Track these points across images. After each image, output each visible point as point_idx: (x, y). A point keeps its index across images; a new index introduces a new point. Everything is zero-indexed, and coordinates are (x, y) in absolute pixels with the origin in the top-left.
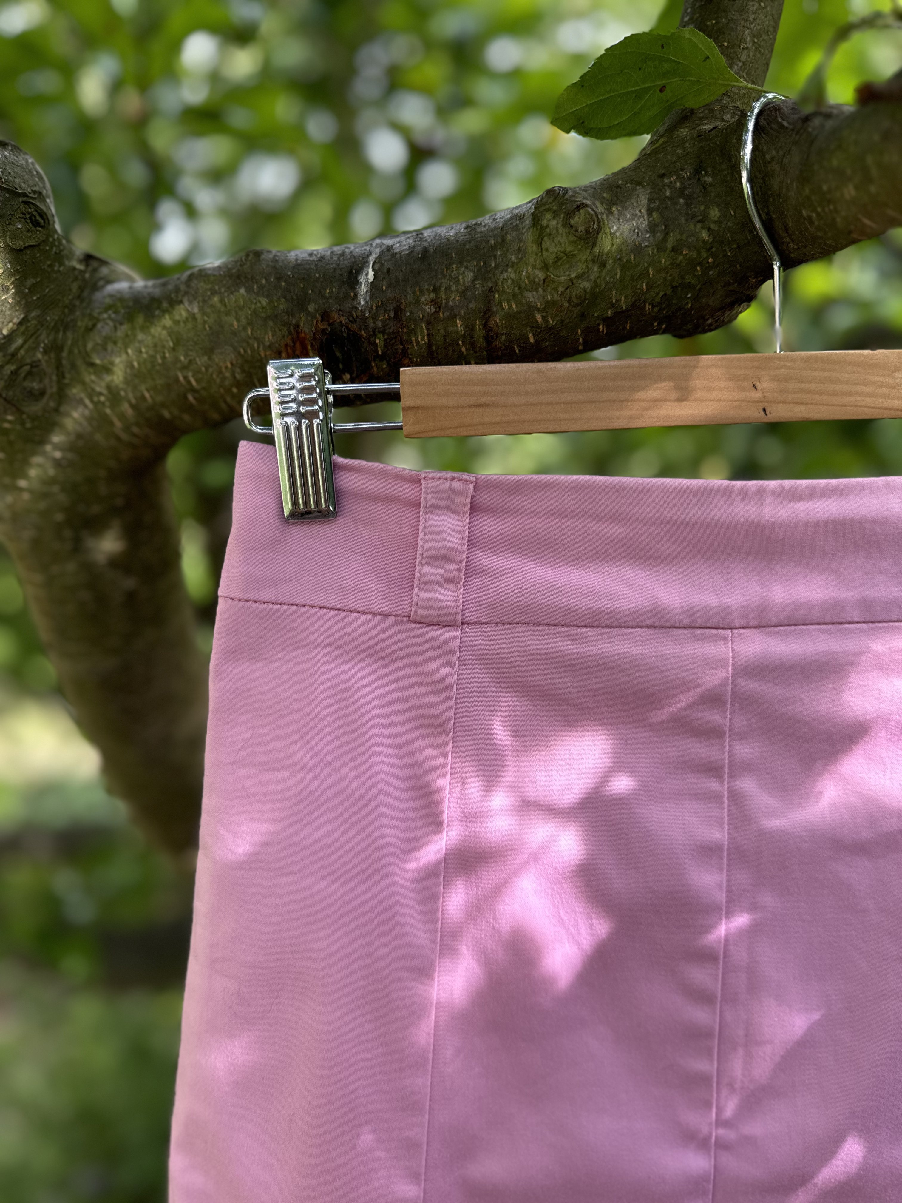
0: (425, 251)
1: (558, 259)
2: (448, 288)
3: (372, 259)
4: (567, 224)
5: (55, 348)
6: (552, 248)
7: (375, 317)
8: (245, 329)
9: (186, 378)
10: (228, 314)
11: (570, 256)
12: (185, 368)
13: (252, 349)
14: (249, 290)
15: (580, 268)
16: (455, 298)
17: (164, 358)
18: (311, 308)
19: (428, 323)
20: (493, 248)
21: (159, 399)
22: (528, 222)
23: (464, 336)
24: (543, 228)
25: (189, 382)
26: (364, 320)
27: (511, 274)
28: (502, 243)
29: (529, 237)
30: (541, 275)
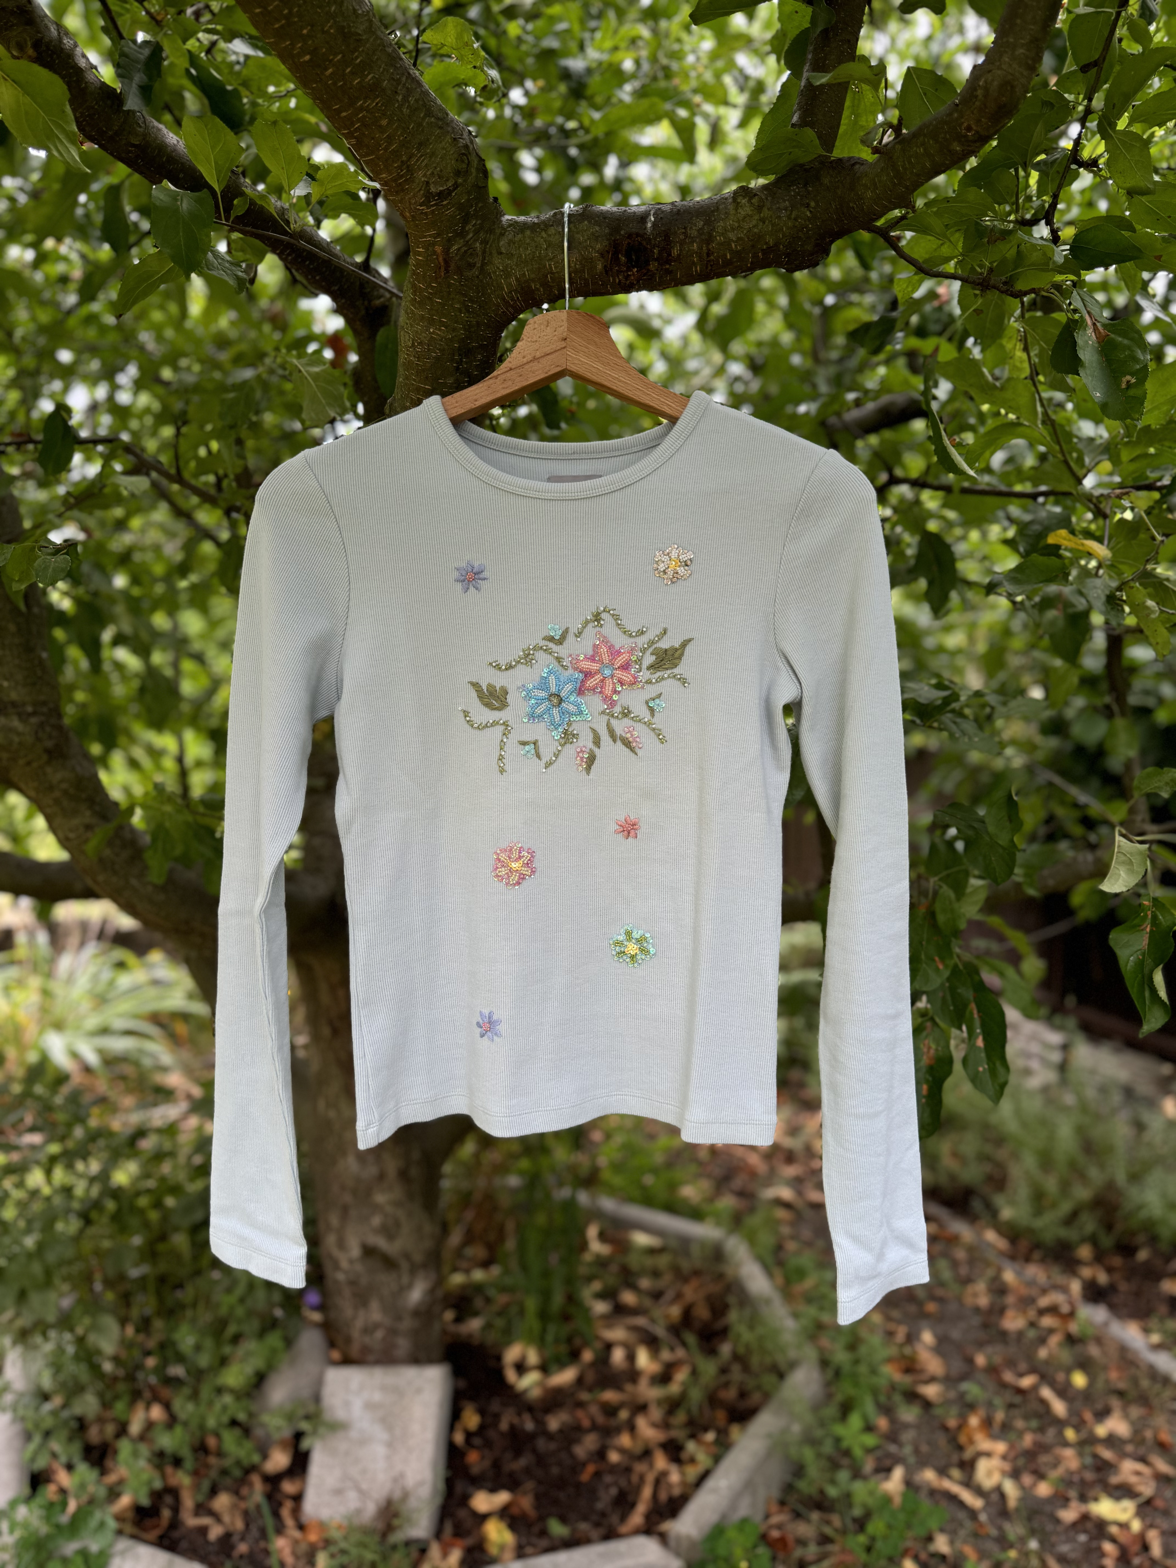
0: (679, 210)
1: (745, 217)
2: (691, 228)
3: (652, 213)
4: (749, 201)
5: (485, 242)
6: (742, 212)
7: (655, 239)
8: (586, 241)
9: (550, 265)
10: (578, 233)
11: (751, 216)
12: (550, 259)
13: (589, 252)
14: (590, 222)
15: (754, 222)
16: (694, 233)
17: (540, 253)
18: (622, 232)
19: (681, 245)
20: (713, 212)
21: (533, 276)
22: (730, 200)
23: (697, 253)
24: (738, 203)
25: (551, 268)
26: (650, 240)
27: (721, 224)
28: (718, 209)
29: (731, 207)
30: (736, 225)
